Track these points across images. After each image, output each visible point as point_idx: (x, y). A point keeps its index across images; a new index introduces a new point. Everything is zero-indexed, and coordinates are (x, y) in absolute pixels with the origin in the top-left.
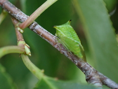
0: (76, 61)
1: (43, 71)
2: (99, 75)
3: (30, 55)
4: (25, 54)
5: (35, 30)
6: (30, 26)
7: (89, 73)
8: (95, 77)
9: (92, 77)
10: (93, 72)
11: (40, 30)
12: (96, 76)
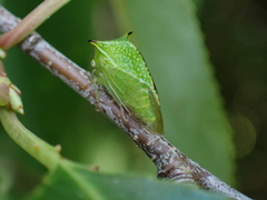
0: (135, 131)
1: (58, 148)
2: (192, 167)
3: (22, 111)
4: (9, 108)
5: (36, 52)
6: (23, 42)
7: (168, 160)
8: (182, 169)
9: (173, 168)
10: (175, 158)
11: (47, 54)
12: (183, 167)
